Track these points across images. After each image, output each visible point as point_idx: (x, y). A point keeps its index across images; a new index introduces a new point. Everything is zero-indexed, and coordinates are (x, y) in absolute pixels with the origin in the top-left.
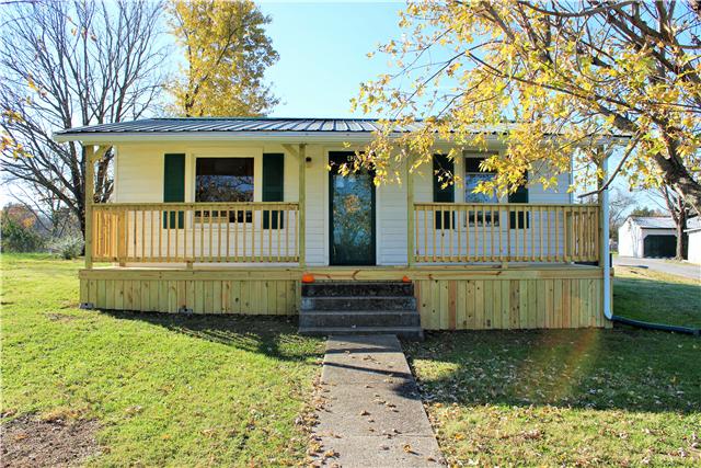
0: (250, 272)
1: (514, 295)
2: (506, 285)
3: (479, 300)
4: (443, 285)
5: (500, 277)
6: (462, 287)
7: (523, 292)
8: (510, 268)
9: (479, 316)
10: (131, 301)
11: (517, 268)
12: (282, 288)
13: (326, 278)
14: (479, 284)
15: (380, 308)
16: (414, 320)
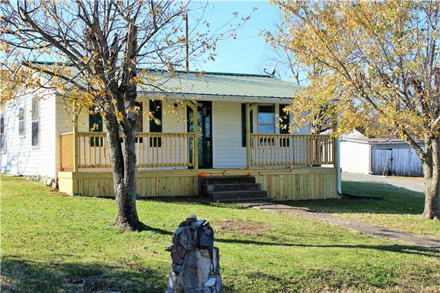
0: (171, 172)
1: (297, 182)
2: (294, 177)
3: (282, 185)
4: (265, 177)
5: (291, 173)
6: (274, 178)
7: (301, 181)
8: (294, 169)
9: (282, 193)
10: (104, 191)
11: (299, 168)
12: (188, 180)
13: (210, 175)
14: (282, 177)
15: (245, 189)
16: (264, 194)
